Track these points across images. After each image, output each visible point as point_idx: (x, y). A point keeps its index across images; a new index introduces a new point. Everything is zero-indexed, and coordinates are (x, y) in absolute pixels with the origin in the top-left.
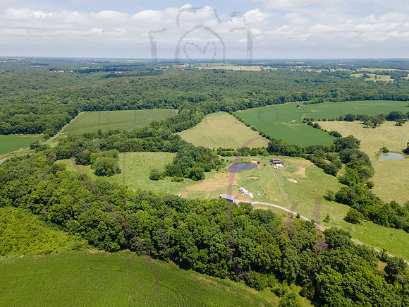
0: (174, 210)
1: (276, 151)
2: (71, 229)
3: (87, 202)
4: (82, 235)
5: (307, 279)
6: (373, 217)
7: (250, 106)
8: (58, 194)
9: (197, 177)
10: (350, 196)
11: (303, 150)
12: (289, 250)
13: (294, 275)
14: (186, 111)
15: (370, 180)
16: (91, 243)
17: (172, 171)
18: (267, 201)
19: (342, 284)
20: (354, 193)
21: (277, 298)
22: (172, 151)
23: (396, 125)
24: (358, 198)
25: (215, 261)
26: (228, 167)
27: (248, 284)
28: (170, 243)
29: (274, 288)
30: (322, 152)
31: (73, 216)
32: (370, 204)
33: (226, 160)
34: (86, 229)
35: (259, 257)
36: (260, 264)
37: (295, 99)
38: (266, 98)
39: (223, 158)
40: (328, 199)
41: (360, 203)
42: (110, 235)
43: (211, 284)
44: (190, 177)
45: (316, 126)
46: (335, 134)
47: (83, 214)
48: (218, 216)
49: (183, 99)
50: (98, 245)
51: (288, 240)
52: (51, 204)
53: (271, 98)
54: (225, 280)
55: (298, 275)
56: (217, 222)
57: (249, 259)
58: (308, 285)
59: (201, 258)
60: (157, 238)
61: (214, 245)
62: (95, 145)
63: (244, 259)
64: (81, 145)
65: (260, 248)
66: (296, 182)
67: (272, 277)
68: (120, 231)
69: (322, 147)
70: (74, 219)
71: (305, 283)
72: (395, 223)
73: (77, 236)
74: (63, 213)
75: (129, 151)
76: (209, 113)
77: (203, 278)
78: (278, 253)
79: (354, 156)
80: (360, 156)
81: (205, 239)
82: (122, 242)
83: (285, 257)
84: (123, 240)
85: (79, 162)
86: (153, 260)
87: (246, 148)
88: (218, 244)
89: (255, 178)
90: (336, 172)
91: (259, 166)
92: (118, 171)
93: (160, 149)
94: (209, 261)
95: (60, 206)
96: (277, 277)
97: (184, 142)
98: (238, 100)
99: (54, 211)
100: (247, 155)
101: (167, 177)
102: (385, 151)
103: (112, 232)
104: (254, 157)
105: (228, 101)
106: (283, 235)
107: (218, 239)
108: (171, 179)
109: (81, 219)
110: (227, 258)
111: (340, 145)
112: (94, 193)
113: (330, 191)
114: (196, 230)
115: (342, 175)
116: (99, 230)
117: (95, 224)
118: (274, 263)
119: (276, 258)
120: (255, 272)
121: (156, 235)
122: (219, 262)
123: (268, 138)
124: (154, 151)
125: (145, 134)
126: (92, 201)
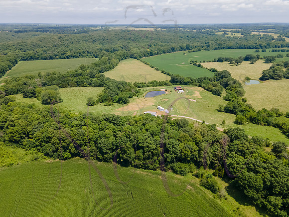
0: (112, 124)
1: (177, 82)
2: (28, 146)
3: (39, 123)
4: (38, 149)
5: (217, 163)
6: (253, 120)
7: (151, 54)
8: (13, 119)
9: (123, 101)
10: (234, 108)
12: (204, 145)
13: (209, 162)
14: (105, 58)
15: (243, 97)
16: (47, 154)
17: (103, 98)
18: (179, 114)
19: (245, 163)
20: (236, 105)
21: (197, 179)
22: (100, 85)
23: (251, 63)
24: (240, 108)
25: (148, 158)
26: (145, 94)
27: (175, 172)
28: (112, 148)
29: (194, 173)
30: (208, 81)
31: (28, 135)
32: (249, 111)
33: (142, 90)
34: (41, 144)
35: (182, 152)
36: (183, 157)
37: (182, 49)
38: (162, 48)
39: (140, 88)
40: (220, 111)
41: (242, 111)
42: (62, 147)
43: (147, 175)
44: (118, 102)
45: (199, 66)
46: (214, 70)
47: (38, 133)
48: (147, 126)
49: (101, 50)
50: (52, 156)
51: (202, 138)
52: (7, 128)
53: (165, 48)
54: (157, 171)
55: (212, 162)
56: (147, 130)
57: (175, 154)
58: (218, 168)
59: (138, 158)
60: (102, 145)
61: (147, 147)
62: (38, 83)
63: (171, 154)
64: (25, 84)
65: (182, 145)
66: (195, 101)
67: (192, 165)
68: (70, 143)
69: (207, 78)
70: (29, 138)
71: (216, 166)
72: (267, 122)
73: (34, 151)
74: (19, 134)
75: (66, 87)
76: (122, 59)
77: (139, 171)
78: (195, 147)
79: (231, 82)
80: (235, 82)
81: (140, 143)
82: (72, 151)
83: (202, 150)
85: (26, 96)
86: (99, 163)
87: (155, 81)
88: (150, 145)
89: (167, 100)
90: (221, 93)
92: (61, 101)
93: (90, 85)
94: (144, 159)
95: (15, 129)
96: (195, 165)
97: (108, 79)
98: (142, 50)
99: (11, 133)
100: (156, 86)
101: (100, 103)
102: (248, 79)
103: (64, 144)
104: (162, 87)
105: (135, 50)
106: (197, 135)
107: (150, 141)
108: (103, 104)
109: (36, 137)
110: (158, 155)
111: (220, 76)
112: (44, 117)
113: (220, 106)
114: (132, 137)
115: (225, 95)
116: (53, 144)
117: (48, 140)
118: (193, 155)
119: (195, 151)
120: (180, 163)
121: (100, 144)
122: (152, 158)
123: (168, 74)
124: (86, 86)
125: (76, 74)
126: (44, 123)
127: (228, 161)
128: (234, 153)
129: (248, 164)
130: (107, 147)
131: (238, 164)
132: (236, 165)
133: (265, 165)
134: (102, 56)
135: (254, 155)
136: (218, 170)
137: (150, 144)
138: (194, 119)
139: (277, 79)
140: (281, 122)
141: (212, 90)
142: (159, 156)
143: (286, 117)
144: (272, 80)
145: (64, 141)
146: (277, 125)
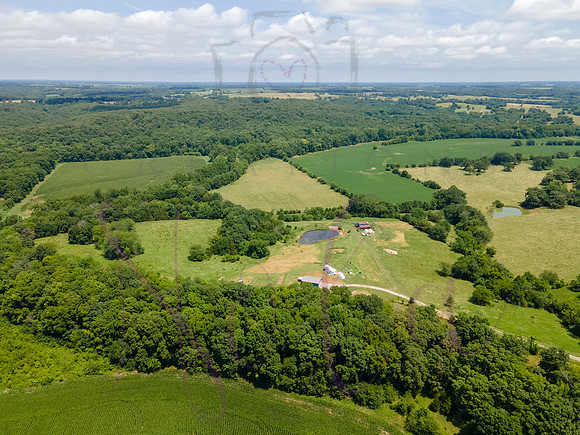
0: (237, 304)
1: (360, 211)
2: (79, 343)
3: (102, 299)
4: (98, 350)
5: (438, 387)
6: (506, 296)
7: (311, 149)
8: (54, 291)
9: (258, 253)
10: (471, 269)
11: (395, 207)
12: (411, 348)
13: (421, 384)
14: (222, 158)
15: (489, 245)
16: (114, 361)
17: (220, 246)
18: (365, 282)
19: (490, 390)
20: (475, 264)
21: (400, 416)
22: (214, 217)
23: (504, 170)
24: (482, 271)
25: (307, 373)
26: (299, 237)
27: (358, 401)
28: (238, 352)
29: (394, 403)
30: (422, 210)
31: (80, 322)
32: (499, 278)
33: (293, 228)
34: (104, 340)
35: (370, 362)
36: (373, 372)
37: (370, 138)
38: (331, 138)
39: (289, 224)
40: (443, 274)
41: (485, 276)
42: (145, 347)
43: (305, 407)
44: (248, 254)
45: (404, 175)
46: (432, 186)
47: (98, 320)
48: (305, 309)
49: (215, 141)
50: (125, 364)
51: (407, 336)
52: (42, 307)
53: (338, 137)
54: (323, 399)
55: (427, 383)
56: (304, 317)
57: (357, 366)
58: (439, 395)
59: (287, 371)
60: (220, 346)
61: (305, 351)
62: (96, 213)
63: (351, 367)
64: (72, 214)
65: (370, 349)
66: (396, 253)
67: (390, 388)
68: (160, 339)
69: (420, 203)
70: (82, 327)
71: (436, 392)
72: (533, 301)
73: (90, 353)
74: (65, 320)
75: (148, 219)
76: (255, 160)
77: (289, 398)
78: (396, 354)
79: (465, 213)
80: (472, 214)
81: (291, 343)
82: (164, 356)
83: (407, 359)
84: (165, 354)
85: (73, 241)
86: (213, 380)
87: (318, 209)
88: (310, 348)
89: (341, 251)
90: (445, 237)
91: (341, 233)
92: (140, 251)
93: (194, 215)
94: (299, 374)
95: (58, 309)
96: (396, 387)
97: (229, 204)
98: (293, 141)
99: (49, 318)
100: (321, 219)
101: (213, 256)
102: (499, 205)
103: (148, 342)
104: (331, 222)
105: (280, 142)
106: (399, 329)
107: (310, 341)
108: (221, 258)
109: (95, 327)
110: (325, 368)
111: (443, 200)
112: (112, 286)
113: (443, 264)
114: (276, 331)
115: (454, 241)
116: (127, 341)
117: (118, 333)
118: (392, 368)
119: (395, 361)
120: (366, 384)
121: (216, 342)
122: (314, 374)
123: (344, 193)
124: (186, 219)
125: (167, 193)
126: (110, 298)
127: (458, 383)
128: (468, 367)
129: (496, 392)
130: (229, 350)
131: (476, 390)
132: (472, 393)
133: (526, 395)
134: (216, 155)
135: (506, 373)
136: (440, 398)
137: (311, 346)
138: (394, 293)
139: (554, 207)
140: (560, 301)
141: (428, 229)
142: (327, 369)
143: (571, 289)
144: (546, 209)
145: (148, 335)
146: (552, 306)
